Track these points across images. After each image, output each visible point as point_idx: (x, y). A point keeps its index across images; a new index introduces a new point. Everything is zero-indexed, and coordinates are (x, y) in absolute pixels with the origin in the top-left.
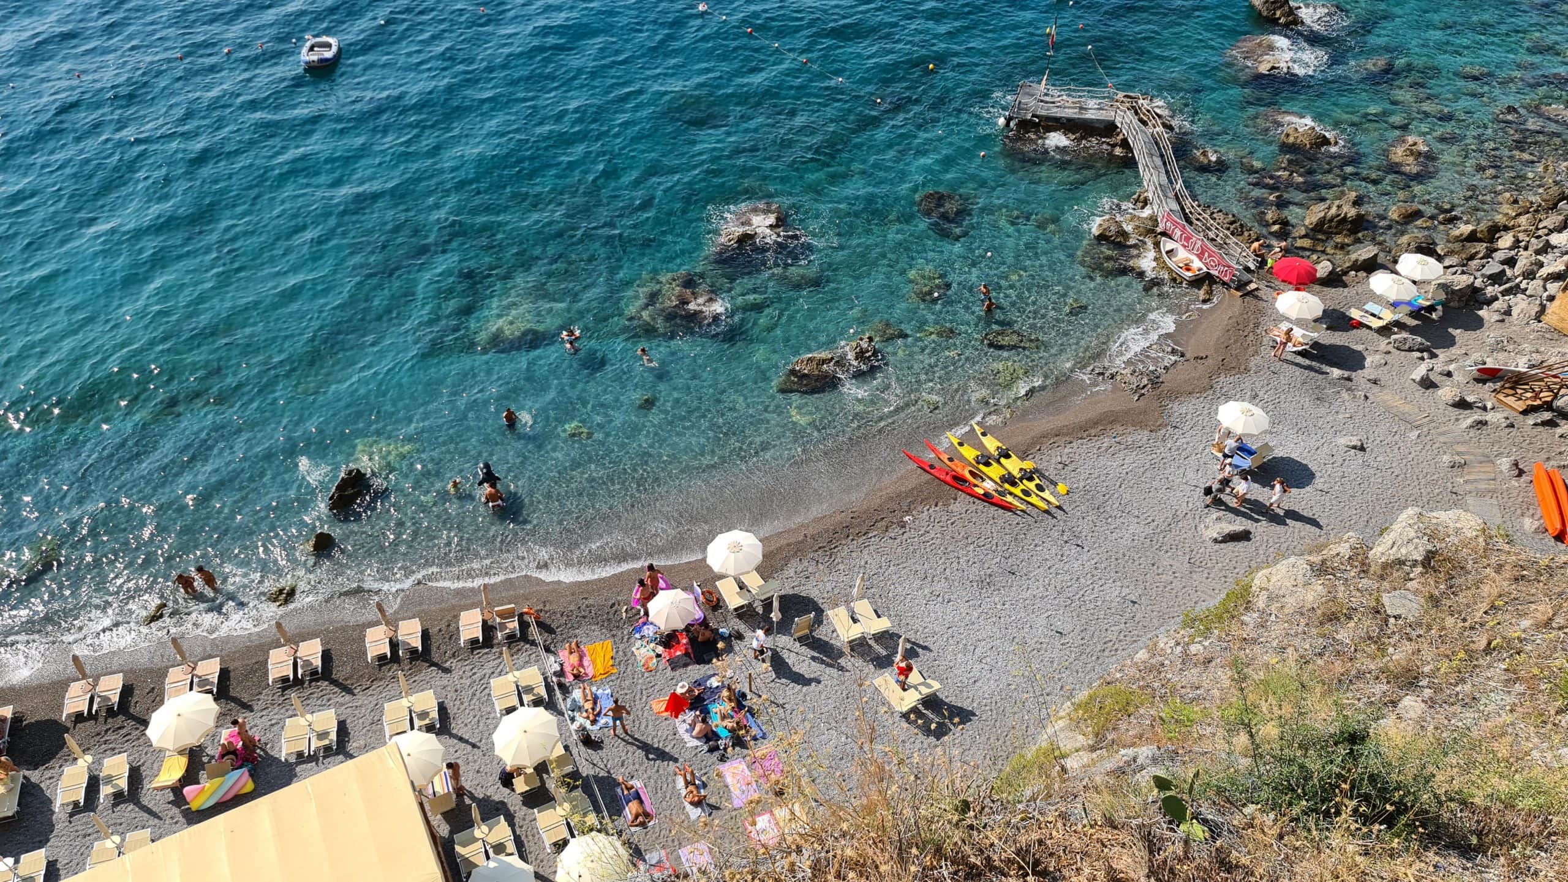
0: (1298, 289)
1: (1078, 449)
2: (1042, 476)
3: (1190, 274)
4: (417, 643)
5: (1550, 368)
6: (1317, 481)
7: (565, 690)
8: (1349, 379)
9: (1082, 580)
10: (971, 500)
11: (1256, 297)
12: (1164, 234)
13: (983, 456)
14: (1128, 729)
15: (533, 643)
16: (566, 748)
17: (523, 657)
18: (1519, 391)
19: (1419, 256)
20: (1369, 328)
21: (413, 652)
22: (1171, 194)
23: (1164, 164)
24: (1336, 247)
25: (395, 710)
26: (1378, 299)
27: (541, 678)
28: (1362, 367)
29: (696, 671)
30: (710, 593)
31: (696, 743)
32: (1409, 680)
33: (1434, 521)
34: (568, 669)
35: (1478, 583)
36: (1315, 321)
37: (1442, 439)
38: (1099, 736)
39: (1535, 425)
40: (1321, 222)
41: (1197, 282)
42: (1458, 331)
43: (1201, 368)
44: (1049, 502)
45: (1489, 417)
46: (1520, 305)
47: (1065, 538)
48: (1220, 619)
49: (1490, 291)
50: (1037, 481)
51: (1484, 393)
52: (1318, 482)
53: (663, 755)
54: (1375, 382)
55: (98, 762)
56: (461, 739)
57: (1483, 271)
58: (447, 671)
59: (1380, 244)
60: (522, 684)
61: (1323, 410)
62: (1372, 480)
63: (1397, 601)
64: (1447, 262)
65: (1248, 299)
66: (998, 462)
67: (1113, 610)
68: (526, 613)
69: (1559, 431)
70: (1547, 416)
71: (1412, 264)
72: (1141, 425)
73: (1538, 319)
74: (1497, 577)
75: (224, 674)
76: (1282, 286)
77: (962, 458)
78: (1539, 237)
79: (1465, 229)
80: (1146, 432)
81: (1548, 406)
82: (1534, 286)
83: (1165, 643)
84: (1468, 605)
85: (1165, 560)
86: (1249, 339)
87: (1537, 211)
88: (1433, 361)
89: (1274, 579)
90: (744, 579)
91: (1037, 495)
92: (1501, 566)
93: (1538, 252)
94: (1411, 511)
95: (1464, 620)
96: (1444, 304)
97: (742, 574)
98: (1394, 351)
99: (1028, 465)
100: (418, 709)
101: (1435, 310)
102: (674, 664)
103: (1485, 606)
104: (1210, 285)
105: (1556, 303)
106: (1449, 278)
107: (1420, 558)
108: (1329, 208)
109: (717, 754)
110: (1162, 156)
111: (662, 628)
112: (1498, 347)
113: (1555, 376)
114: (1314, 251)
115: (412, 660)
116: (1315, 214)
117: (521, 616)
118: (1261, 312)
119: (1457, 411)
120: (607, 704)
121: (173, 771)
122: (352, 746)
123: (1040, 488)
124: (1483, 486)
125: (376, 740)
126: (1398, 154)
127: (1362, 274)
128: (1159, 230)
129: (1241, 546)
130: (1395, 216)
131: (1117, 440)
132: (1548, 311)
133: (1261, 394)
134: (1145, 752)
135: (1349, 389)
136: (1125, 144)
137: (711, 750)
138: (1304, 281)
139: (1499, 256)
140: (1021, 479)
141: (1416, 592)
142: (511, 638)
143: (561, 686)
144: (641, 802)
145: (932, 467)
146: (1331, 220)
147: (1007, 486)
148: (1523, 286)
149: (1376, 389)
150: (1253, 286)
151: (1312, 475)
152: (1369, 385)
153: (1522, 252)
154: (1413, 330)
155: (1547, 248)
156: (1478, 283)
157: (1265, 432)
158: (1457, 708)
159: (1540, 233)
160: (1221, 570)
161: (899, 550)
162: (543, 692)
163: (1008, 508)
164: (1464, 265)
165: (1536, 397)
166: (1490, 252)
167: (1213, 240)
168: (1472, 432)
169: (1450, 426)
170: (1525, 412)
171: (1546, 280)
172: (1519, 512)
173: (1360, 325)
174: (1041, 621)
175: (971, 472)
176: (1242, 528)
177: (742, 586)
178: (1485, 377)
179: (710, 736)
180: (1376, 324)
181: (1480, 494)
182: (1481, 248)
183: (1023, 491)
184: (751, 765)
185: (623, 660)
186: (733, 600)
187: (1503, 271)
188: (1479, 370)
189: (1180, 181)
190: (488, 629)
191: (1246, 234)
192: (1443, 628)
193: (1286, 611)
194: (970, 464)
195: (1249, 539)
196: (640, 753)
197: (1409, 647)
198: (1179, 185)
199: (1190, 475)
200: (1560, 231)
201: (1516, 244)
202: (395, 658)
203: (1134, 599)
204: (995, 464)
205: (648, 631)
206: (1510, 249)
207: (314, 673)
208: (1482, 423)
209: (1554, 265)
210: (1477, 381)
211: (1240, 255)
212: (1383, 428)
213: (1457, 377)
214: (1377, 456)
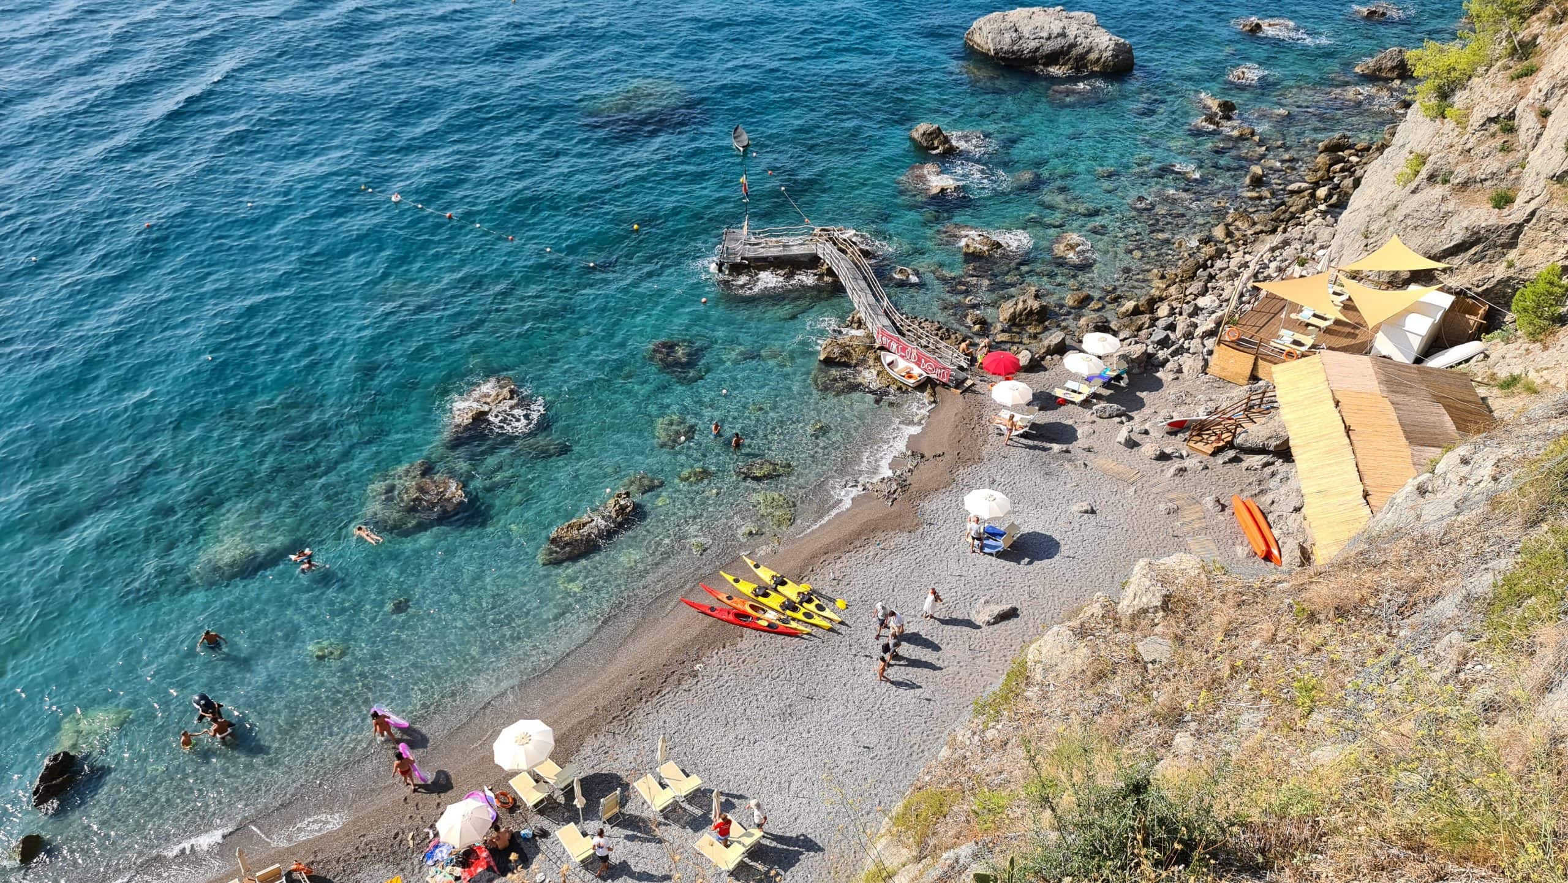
0: (1007, 379)
1: (850, 562)
3: (912, 381)
5: (1224, 412)
6: (1062, 549)
8: (1068, 451)
9: (877, 689)
10: (758, 633)
11: (974, 392)
13: (760, 587)
14: (947, 830)
18: (1205, 437)
19: (1099, 335)
20: (1073, 403)
22: (881, 312)
23: (869, 285)
24: (1030, 337)
26: (1074, 377)
28: (1076, 439)
30: (505, 794)
32: (1175, 718)
33: (1162, 567)
35: (1209, 618)
36: (1029, 404)
37: (1155, 490)
38: (922, 845)
39: (1225, 463)
40: (1013, 319)
41: (921, 387)
42: (1145, 393)
43: (941, 464)
44: (831, 620)
45: (1186, 463)
46: (1188, 362)
47: (854, 652)
48: (1006, 699)
49: (1162, 354)
50: (816, 602)
51: (1176, 444)
52: (1064, 550)
54: (1089, 450)
57: (1152, 338)
59: (1065, 328)
61: (1053, 483)
62: (1108, 538)
63: (1150, 647)
64: (1122, 336)
65: (967, 394)
66: (776, 590)
67: (912, 712)
68: (295, 870)
69: (1244, 465)
70: (1231, 453)
71: (1094, 342)
72: (899, 528)
73: (1204, 371)
74: (1224, 607)
76: (994, 378)
77: (740, 594)
78: (1188, 303)
79: (1129, 305)
80: (906, 534)
81: (1230, 445)
82: (1194, 344)
83: (962, 735)
84: (1206, 638)
86: (976, 431)
87: (1182, 281)
88: (1131, 423)
89: (1044, 651)
90: (538, 770)
91: (819, 615)
92: (1224, 596)
93: (1191, 315)
94: (1142, 562)
95: (1207, 652)
96: (1128, 372)
97: (536, 766)
98: (1098, 420)
99: (804, 588)
101: (1122, 378)
103: (1219, 637)
104: (933, 388)
105: (1215, 355)
106: (1126, 349)
107: (1159, 604)
108: (1016, 304)
110: (865, 278)
111: (457, 846)
112: (1179, 402)
113: (1229, 419)
114: (1013, 343)
116: (1006, 310)
117: (290, 873)
118: (982, 405)
119: (1160, 464)
123: (820, 608)
124: (1196, 526)
126: (1060, 249)
127: (1056, 357)
128: (877, 345)
129: (1012, 622)
130: (1071, 303)
131: (881, 546)
132: (1210, 364)
133: (998, 478)
134: (965, 850)
135: (1070, 461)
136: (830, 272)
138: (1010, 370)
139: (1161, 323)
140: (801, 603)
141: (1163, 635)
145: (712, 609)
146: (1021, 314)
147: (788, 612)
148: (1186, 346)
149: (1091, 456)
150: (969, 383)
151: (1057, 545)
152: (1086, 454)
153: (1178, 317)
154: (1109, 399)
155: (1196, 311)
156: (1150, 350)
157: (1009, 513)
158: (1220, 734)
159: (1188, 299)
160: (999, 651)
161: (696, 701)
163: (793, 634)
164: (1136, 336)
165: (1219, 439)
166: (1154, 321)
167: (926, 347)
168: (1177, 479)
169: (1158, 478)
170: (1214, 454)
171: (1202, 338)
172: (1230, 542)
173: (1065, 402)
174: (848, 739)
175: (752, 606)
176: (1009, 606)
177: (538, 779)
178: (1176, 429)
180: (1078, 398)
181: (1196, 533)
182: (1145, 318)
183: (805, 614)
186: (530, 795)
187: (1168, 336)
188: (1169, 424)
189: (886, 299)
191: (953, 337)
192: (1192, 663)
193: (1062, 678)
194: (750, 599)
195: (1017, 616)
197: (1168, 687)
198: (886, 302)
199: (953, 566)
200: (1203, 295)
201: (1172, 311)
203: (928, 697)
204: (773, 594)
205: (442, 854)
206: (1169, 316)
208: (1183, 470)
209: (1206, 324)
210: (1170, 433)
211: (952, 357)
212: (1105, 490)
213: (1153, 433)
214: (1107, 515)
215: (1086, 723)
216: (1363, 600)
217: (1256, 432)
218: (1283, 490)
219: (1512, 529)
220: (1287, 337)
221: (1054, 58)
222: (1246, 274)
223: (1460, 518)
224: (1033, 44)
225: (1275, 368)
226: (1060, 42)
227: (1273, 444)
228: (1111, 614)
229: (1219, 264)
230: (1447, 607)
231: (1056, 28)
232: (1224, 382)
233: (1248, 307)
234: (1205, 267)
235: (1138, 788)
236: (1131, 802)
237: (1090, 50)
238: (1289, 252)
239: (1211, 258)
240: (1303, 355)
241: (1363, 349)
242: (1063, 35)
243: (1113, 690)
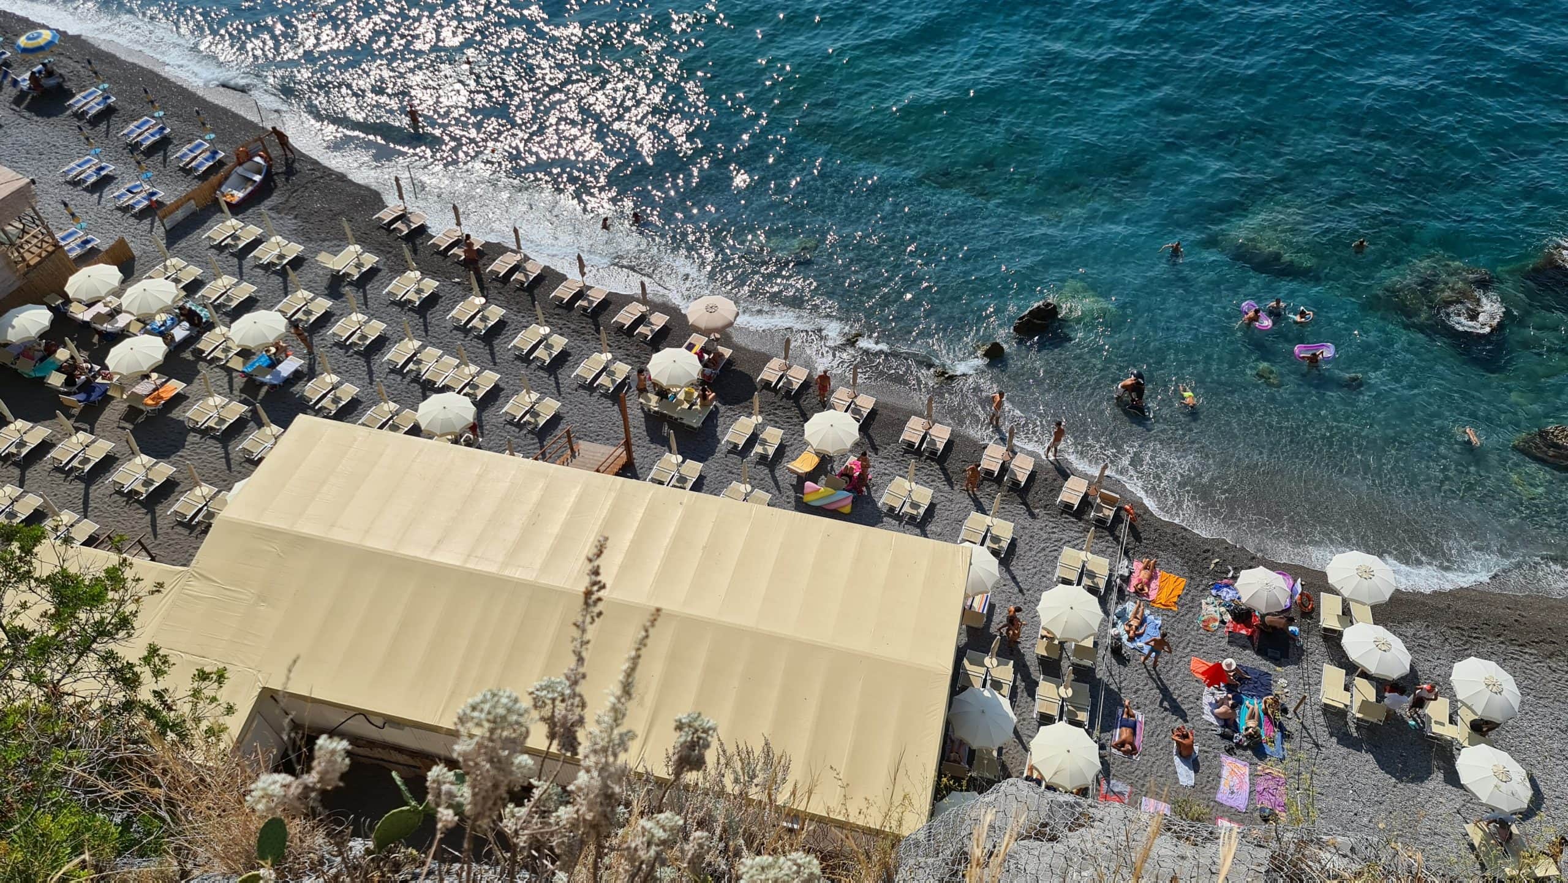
4: (1022, 478)
7: (1122, 596)
15: (1117, 539)
16: (1096, 644)
17: (1101, 545)
21: (1016, 483)
25: (977, 521)
27: (1107, 573)
29: (1250, 658)
30: (1309, 600)
31: (1213, 720)
34: (1134, 582)
53: (1176, 710)
55: (763, 426)
56: (1014, 578)
58: (1033, 516)
60: (1089, 567)
68: (1126, 510)
75: (873, 413)
90: (1353, 606)
97: (1357, 602)
100: (995, 531)
102: (1233, 639)
109: (1227, 743)
111: (1244, 600)
115: (1011, 489)
117: (1120, 509)
120: (1152, 632)
121: (804, 463)
122: (931, 528)
125: (951, 535)
137: (1223, 736)
142: (1100, 523)
143: (1121, 591)
144: (1134, 734)
162: (1102, 585)
179: (1229, 724)
184: (1253, 776)
185: (1188, 604)
186: (1328, 618)
190: (1086, 502)
196: (1156, 694)
202: (999, 480)
205: (1227, 594)
207: (933, 453)
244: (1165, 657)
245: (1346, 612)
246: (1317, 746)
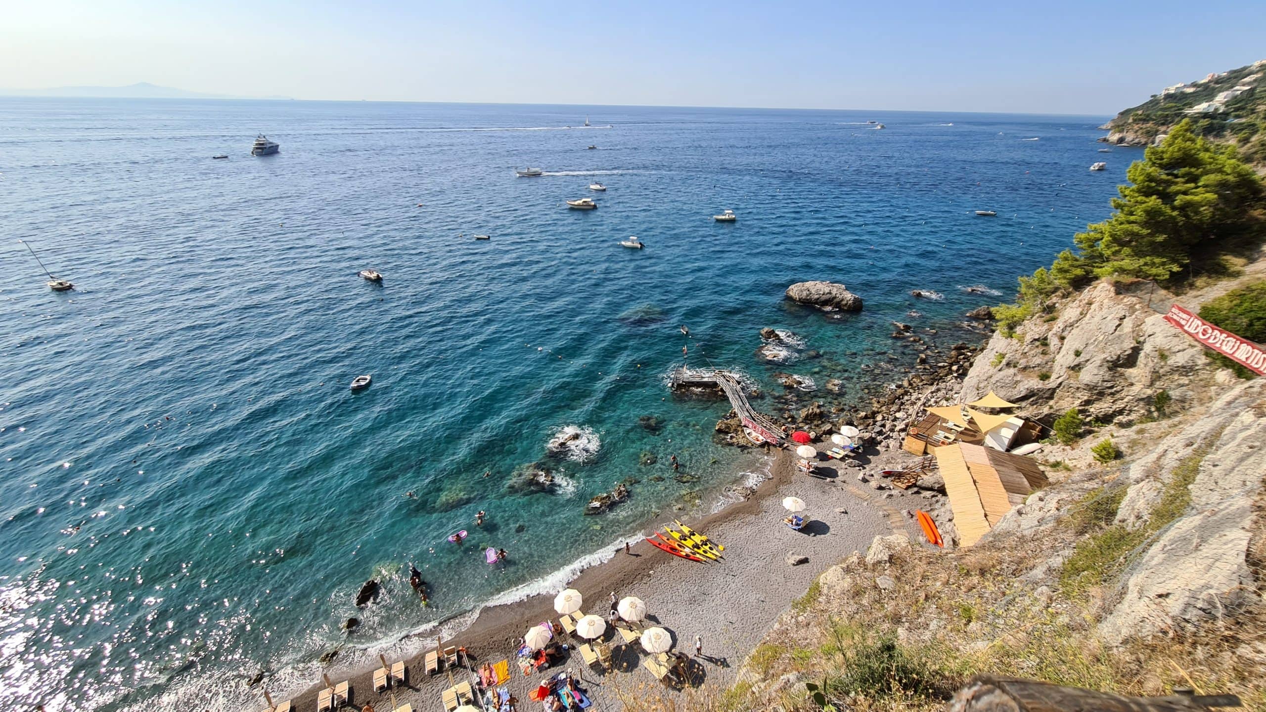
0: (804, 445)
1: (725, 527)
2: (711, 543)
4: (401, 676)
5: (911, 468)
6: (831, 530)
7: (483, 692)
8: (834, 482)
10: (680, 558)
11: (788, 449)
12: (745, 426)
13: (682, 536)
14: (778, 667)
15: (465, 667)
17: (459, 676)
18: (902, 480)
19: (848, 427)
20: (836, 458)
21: (399, 681)
22: (745, 409)
23: (740, 397)
26: (837, 446)
27: (469, 687)
28: (838, 476)
29: (552, 671)
30: (557, 626)
32: (897, 619)
33: (888, 541)
34: (484, 681)
35: (913, 568)
36: (814, 457)
37: (877, 504)
38: (765, 673)
39: (912, 493)
40: (807, 416)
41: (763, 445)
42: (871, 456)
43: (772, 483)
44: (716, 555)
45: (893, 492)
46: (892, 443)
47: (726, 572)
48: (809, 601)
49: (879, 438)
50: (709, 545)
51: (887, 482)
54: (844, 482)
57: (874, 430)
58: (418, 690)
59: (832, 423)
60: (460, 692)
61: (826, 497)
62: (854, 526)
64: (859, 428)
65: (785, 451)
67: (754, 606)
68: (461, 650)
69: (922, 495)
70: (916, 489)
71: (845, 430)
72: (751, 513)
73: (900, 448)
74: (921, 564)
76: (798, 444)
77: (673, 538)
78: (891, 415)
79: (863, 414)
80: (754, 516)
81: (915, 485)
82: (895, 435)
83: (786, 618)
84: (912, 579)
85: (773, 577)
86: (789, 468)
87: (888, 404)
88: (865, 470)
89: (829, 578)
90: (573, 615)
91: (710, 552)
93: (893, 421)
94: (878, 537)
95: (913, 586)
96: (862, 446)
97: (573, 612)
98: (848, 467)
99: (704, 538)
101: (860, 448)
102: (541, 669)
105: (906, 440)
106: (862, 435)
108: (808, 410)
110: (738, 394)
113: (914, 472)
115: (398, 686)
116: (803, 413)
117: (458, 652)
118: (791, 456)
119: (879, 492)
120: (505, 698)
123: (711, 548)
124: (898, 524)
126: (830, 386)
127: (828, 436)
128: (743, 425)
129: (805, 565)
130: (835, 411)
131: (741, 521)
132: (903, 444)
133: (799, 492)
135: (835, 486)
136: (722, 390)
138: (807, 441)
139: (878, 424)
140: (702, 545)
142: (453, 666)
143: (481, 691)
145: (660, 544)
146: (810, 415)
147: (696, 549)
148: (891, 435)
149: (845, 485)
150: (786, 445)
151: (828, 528)
152: (842, 483)
153: (887, 421)
154: (853, 458)
155: (895, 419)
156: (873, 435)
157: (805, 509)
159: (891, 413)
160: (799, 579)
161: (649, 589)
162: (471, 696)
163: (697, 561)
164: (866, 429)
165: (909, 482)
166: (875, 422)
167: (766, 427)
168: (888, 500)
169: (879, 498)
170: (908, 488)
171: (899, 432)
172: (916, 533)
173: (832, 458)
174: (722, 617)
175: (678, 545)
176: (804, 557)
178: (887, 475)
180: (839, 457)
181: (898, 528)
182: (871, 421)
183: (703, 551)
185: (513, 670)
186: (568, 627)
187: (882, 430)
188: (884, 472)
190: (441, 662)
191: (778, 423)
192: (905, 591)
194: (677, 541)
195: (808, 562)
198: (747, 405)
199: (777, 534)
200: (899, 411)
201: (884, 419)
202: (389, 687)
204: (689, 539)
205: (526, 652)
206: (882, 420)
208: (891, 495)
209: (900, 425)
210: (884, 477)
211: (778, 432)
212: (852, 502)
213: (876, 476)
214: (853, 515)
215: (851, 618)
216: (994, 566)
217: (927, 479)
218: (943, 510)
219: (1069, 536)
220: (941, 434)
221: (826, 302)
222: (919, 403)
223: (1041, 528)
224: (816, 297)
225: (936, 449)
226: (828, 296)
227: (937, 486)
228: (862, 562)
229: (906, 398)
230: (1039, 573)
231: (827, 290)
232: (910, 454)
233: (921, 419)
234: (899, 399)
235: (889, 648)
236: (886, 656)
237: (843, 300)
238: (940, 394)
239: (902, 395)
240: (950, 444)
241: (980, 443)
242: (830, 293)
243: (865, 602)
244: (517, 705)
245: (573, 620)
246: (598, 685)
